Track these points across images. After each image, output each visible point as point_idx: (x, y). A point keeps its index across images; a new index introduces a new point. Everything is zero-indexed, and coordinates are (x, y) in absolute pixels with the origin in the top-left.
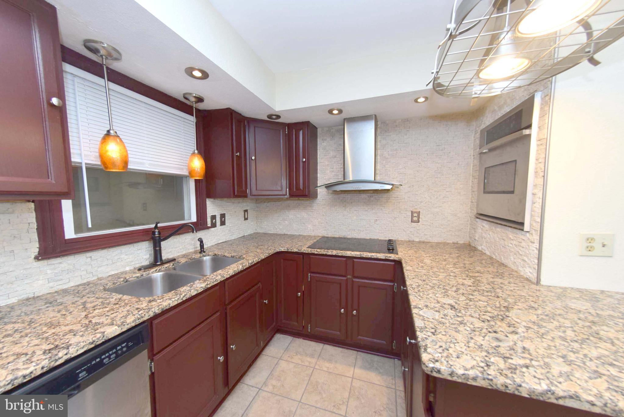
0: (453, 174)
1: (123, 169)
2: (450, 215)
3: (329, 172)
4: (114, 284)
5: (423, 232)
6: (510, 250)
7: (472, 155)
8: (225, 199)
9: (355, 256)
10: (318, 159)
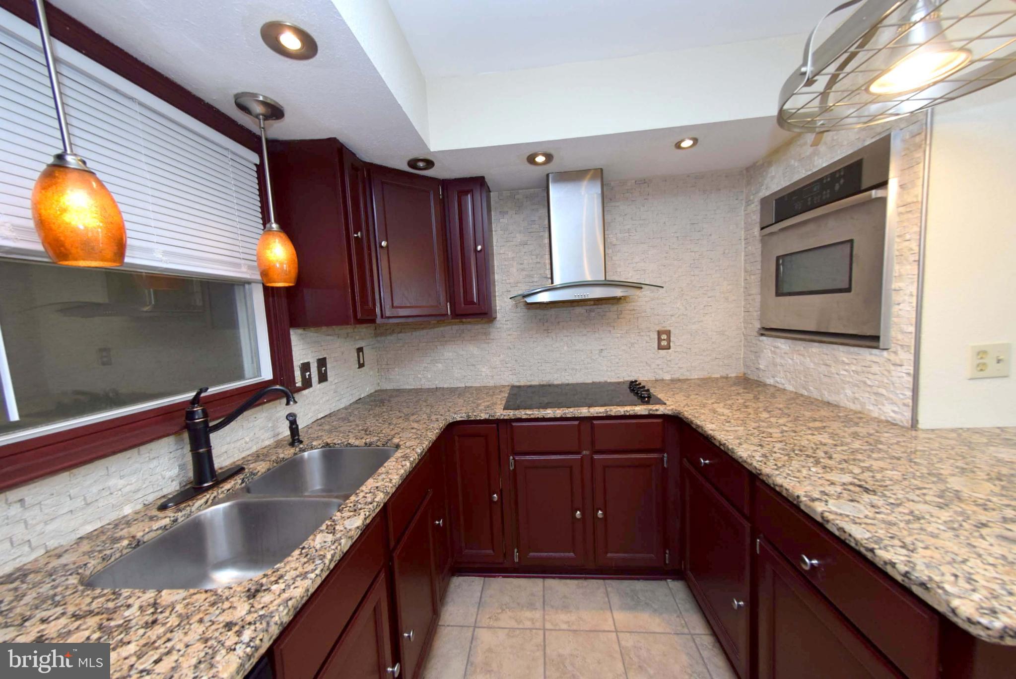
0: (717, 268)
1: (114, 261)
2: (715, 333)
3: (515, 270)
4: (104, 559)
5: (677, 364)
6: (842, 380)
7: (743, 238)
8: (324, 329)
9: (596, 415)
10: (495, 248)
